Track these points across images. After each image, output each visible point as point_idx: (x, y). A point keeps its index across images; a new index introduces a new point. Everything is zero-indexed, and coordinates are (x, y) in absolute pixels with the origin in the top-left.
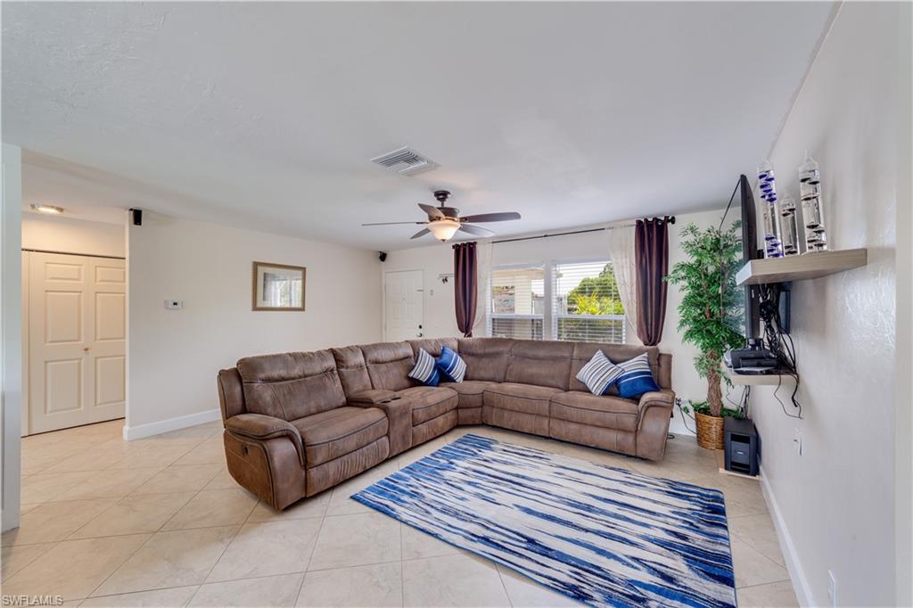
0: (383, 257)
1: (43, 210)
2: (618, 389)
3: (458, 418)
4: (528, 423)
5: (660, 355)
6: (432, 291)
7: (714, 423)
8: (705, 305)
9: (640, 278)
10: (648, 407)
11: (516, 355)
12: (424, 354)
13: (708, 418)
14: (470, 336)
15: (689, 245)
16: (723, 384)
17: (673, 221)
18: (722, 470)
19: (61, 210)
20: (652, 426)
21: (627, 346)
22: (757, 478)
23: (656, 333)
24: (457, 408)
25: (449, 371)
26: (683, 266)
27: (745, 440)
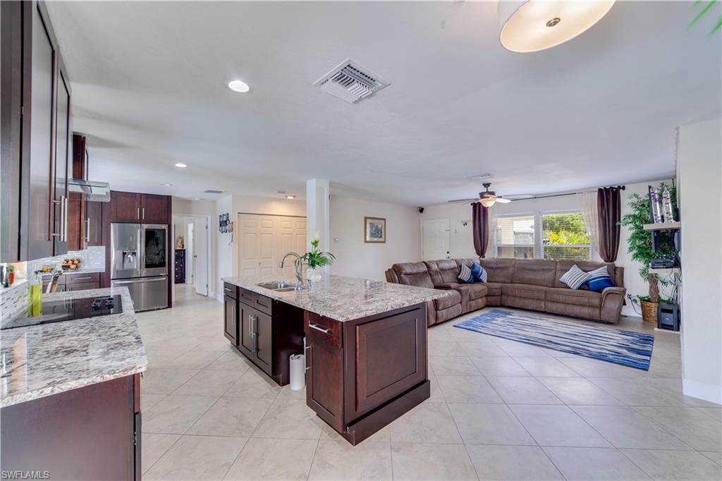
0: (421, 210)
1: (289, 198)
2: (588, 286)
3: (487, 301)
4: (532, 304)
5: (616, 268)
6: (456, 231)
7: (654, 307)
8: (646, 238)
9: (601, 223)
10: (608, 294)
11: (518, 268)
12: (464, 266)
13: (649, 304)
14: (484, 257)
15: (633, 204)
16: (660, 284)
17: (624, 188)
18: (656, 329)
19: (294, 197)
20: (611, 305)
21: (593, 262)
22: (678, 332)
23: (613, 255)
24: (487, 296)
25: (480, 276)
26: (629, 216)
27: (671, 312)
